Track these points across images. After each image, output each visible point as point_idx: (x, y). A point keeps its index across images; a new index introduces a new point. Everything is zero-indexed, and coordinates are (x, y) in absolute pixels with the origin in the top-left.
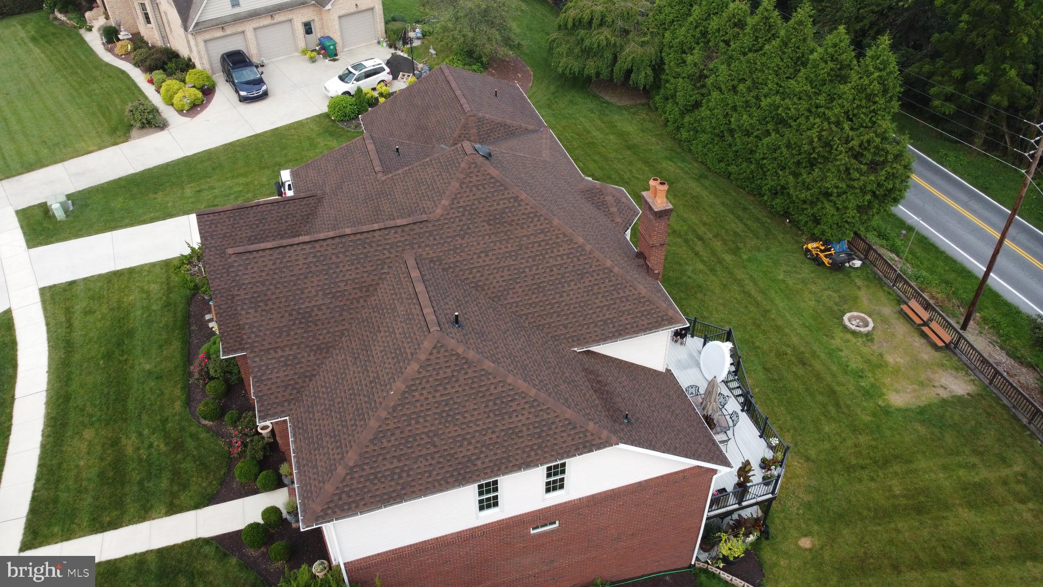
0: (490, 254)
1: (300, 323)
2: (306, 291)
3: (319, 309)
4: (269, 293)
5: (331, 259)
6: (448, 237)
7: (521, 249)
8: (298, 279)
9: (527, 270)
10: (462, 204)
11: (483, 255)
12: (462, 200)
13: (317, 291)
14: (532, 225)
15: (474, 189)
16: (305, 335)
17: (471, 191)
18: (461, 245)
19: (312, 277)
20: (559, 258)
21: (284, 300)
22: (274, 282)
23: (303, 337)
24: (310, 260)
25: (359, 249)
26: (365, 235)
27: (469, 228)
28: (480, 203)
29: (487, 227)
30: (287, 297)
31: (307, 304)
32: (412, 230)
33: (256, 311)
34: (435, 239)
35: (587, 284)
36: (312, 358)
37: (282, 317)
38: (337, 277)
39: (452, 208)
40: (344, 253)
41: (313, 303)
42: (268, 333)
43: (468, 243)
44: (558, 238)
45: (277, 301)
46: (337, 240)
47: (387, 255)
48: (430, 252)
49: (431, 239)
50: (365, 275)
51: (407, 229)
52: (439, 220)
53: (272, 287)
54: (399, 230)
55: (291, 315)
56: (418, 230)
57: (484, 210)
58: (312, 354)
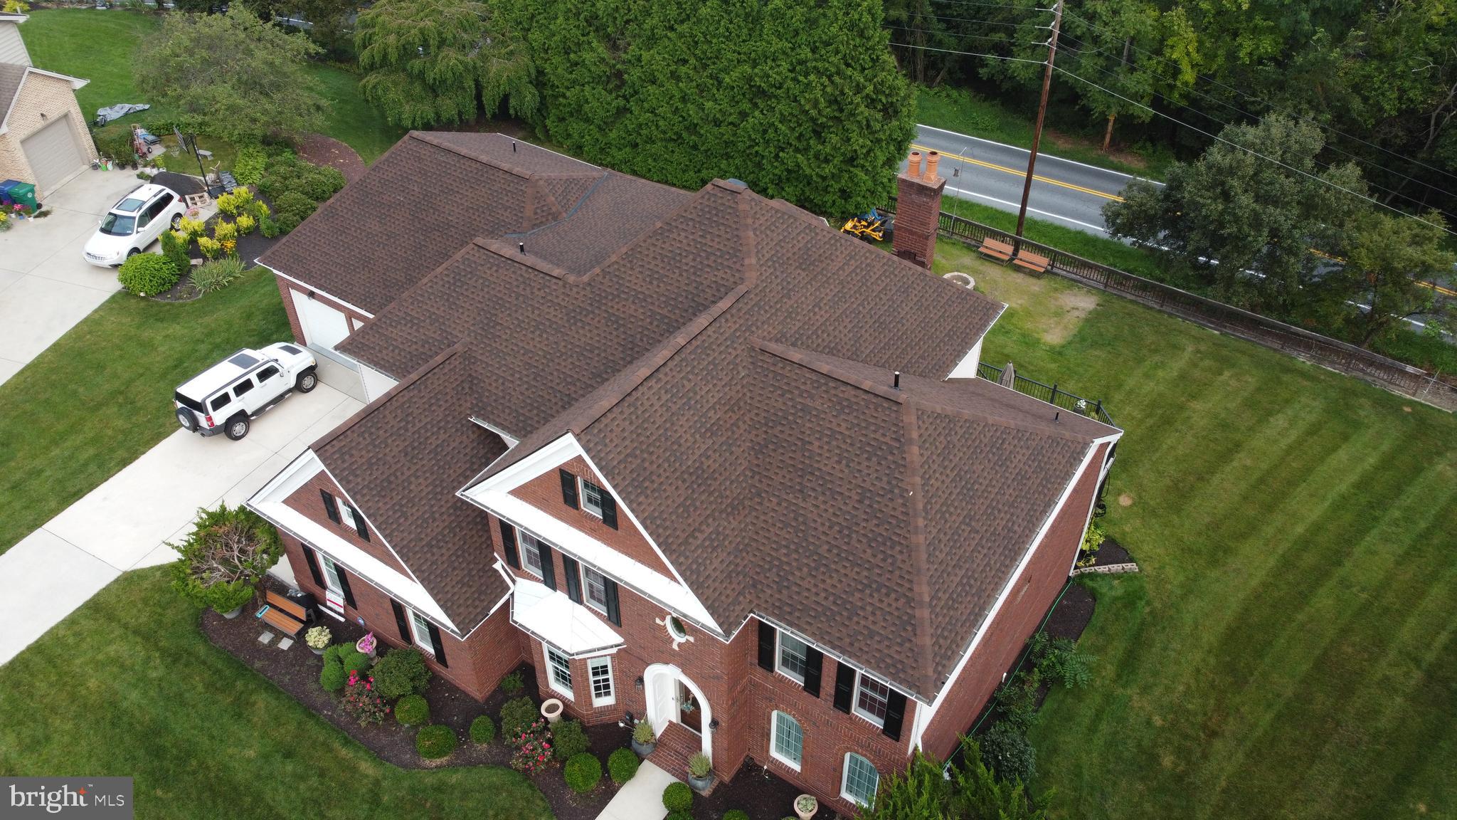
0: (822, 305)
1: (699, 485)
2: (682, 441)
3: (708, 458)
4: (647, 464)
5: (683, 386)
6: (776, 303)
7: (843, 287)
8: (666, 430)
9: (861, 308)
10: (767, 256)
11: (817, 310)
12: (765, 251)
13: (693, 435)
14: (838, 253)
15: (768, 232)
16: (712, 499)
17: (767, 235)
18: (792, 306)
19: (678, 419)
20: (880, 282)
21: (666, 465)
22: (644, 447)
23: (711, 503)
24: (665, 398)
25: (703, 359)
26: (699, 337)
27: (789, 283)
28: (782, 247)
29: (803, 274)
30: (667, 460)
31: (692, 458)
32: (739, 310)
33: (647, 497)
34: (766, 311)
35: (915, 299)
36: (734, 524)
37: (677, 488)
38: (702, 407)
39: (761, 266)
40: (691, 372)
41: (698, 453)
42: (674, 517)
43: (796, 302)
44: (866, 258)
45: (661, 471)
46: (677, 358)
47: (734, 353)
48: (770, 329)
49: (762, 312)
50: (727, 389)
51: (734, 311)
52: (757, 286)
53: (645, 455)
54: (728, 316)
55: (684, 481)
56: (746, 309)
57: (790, 255)
58: (731, 518)
